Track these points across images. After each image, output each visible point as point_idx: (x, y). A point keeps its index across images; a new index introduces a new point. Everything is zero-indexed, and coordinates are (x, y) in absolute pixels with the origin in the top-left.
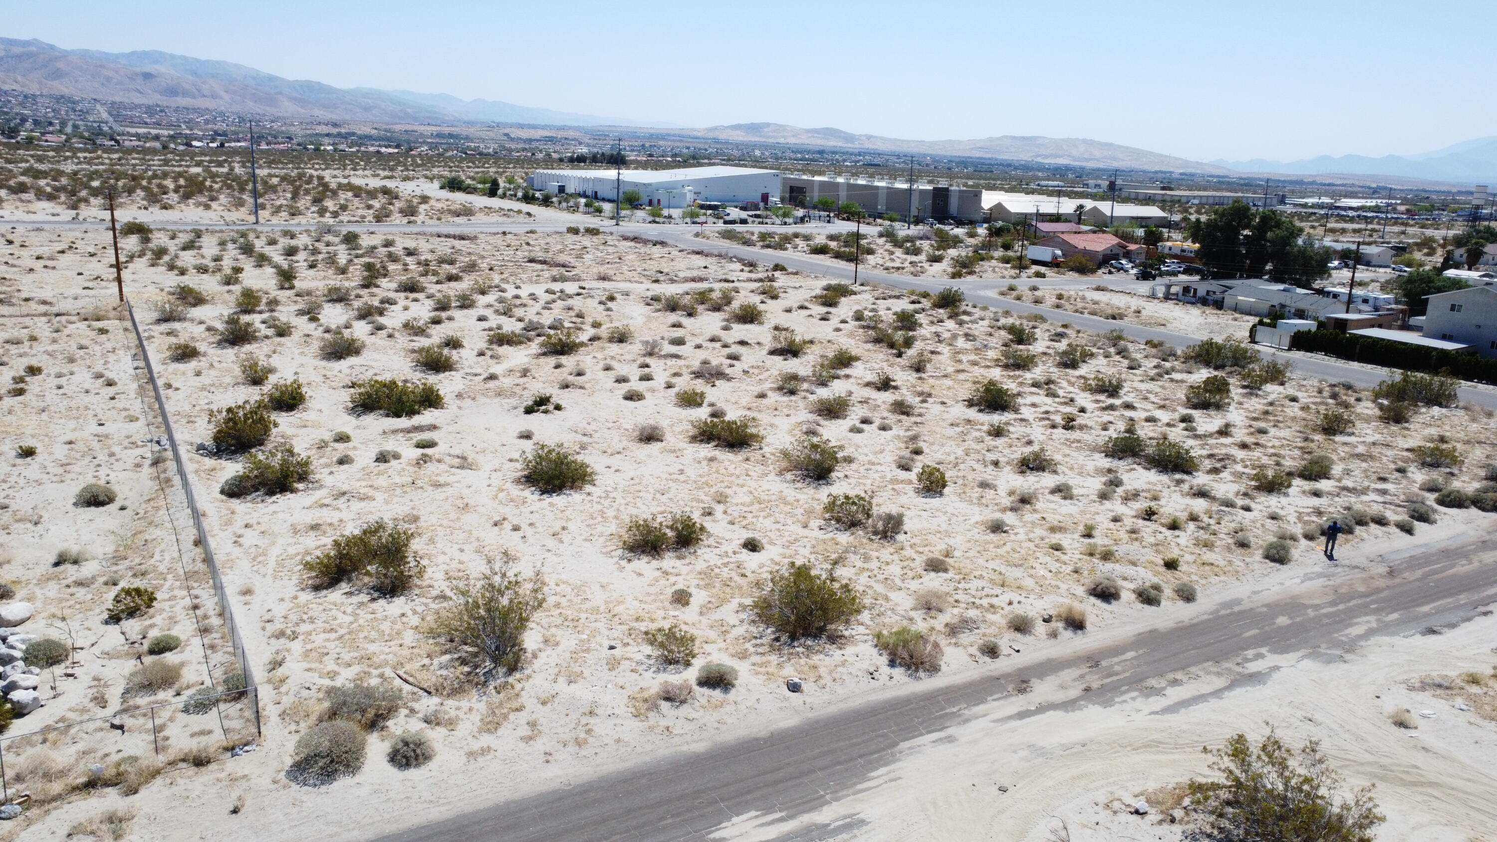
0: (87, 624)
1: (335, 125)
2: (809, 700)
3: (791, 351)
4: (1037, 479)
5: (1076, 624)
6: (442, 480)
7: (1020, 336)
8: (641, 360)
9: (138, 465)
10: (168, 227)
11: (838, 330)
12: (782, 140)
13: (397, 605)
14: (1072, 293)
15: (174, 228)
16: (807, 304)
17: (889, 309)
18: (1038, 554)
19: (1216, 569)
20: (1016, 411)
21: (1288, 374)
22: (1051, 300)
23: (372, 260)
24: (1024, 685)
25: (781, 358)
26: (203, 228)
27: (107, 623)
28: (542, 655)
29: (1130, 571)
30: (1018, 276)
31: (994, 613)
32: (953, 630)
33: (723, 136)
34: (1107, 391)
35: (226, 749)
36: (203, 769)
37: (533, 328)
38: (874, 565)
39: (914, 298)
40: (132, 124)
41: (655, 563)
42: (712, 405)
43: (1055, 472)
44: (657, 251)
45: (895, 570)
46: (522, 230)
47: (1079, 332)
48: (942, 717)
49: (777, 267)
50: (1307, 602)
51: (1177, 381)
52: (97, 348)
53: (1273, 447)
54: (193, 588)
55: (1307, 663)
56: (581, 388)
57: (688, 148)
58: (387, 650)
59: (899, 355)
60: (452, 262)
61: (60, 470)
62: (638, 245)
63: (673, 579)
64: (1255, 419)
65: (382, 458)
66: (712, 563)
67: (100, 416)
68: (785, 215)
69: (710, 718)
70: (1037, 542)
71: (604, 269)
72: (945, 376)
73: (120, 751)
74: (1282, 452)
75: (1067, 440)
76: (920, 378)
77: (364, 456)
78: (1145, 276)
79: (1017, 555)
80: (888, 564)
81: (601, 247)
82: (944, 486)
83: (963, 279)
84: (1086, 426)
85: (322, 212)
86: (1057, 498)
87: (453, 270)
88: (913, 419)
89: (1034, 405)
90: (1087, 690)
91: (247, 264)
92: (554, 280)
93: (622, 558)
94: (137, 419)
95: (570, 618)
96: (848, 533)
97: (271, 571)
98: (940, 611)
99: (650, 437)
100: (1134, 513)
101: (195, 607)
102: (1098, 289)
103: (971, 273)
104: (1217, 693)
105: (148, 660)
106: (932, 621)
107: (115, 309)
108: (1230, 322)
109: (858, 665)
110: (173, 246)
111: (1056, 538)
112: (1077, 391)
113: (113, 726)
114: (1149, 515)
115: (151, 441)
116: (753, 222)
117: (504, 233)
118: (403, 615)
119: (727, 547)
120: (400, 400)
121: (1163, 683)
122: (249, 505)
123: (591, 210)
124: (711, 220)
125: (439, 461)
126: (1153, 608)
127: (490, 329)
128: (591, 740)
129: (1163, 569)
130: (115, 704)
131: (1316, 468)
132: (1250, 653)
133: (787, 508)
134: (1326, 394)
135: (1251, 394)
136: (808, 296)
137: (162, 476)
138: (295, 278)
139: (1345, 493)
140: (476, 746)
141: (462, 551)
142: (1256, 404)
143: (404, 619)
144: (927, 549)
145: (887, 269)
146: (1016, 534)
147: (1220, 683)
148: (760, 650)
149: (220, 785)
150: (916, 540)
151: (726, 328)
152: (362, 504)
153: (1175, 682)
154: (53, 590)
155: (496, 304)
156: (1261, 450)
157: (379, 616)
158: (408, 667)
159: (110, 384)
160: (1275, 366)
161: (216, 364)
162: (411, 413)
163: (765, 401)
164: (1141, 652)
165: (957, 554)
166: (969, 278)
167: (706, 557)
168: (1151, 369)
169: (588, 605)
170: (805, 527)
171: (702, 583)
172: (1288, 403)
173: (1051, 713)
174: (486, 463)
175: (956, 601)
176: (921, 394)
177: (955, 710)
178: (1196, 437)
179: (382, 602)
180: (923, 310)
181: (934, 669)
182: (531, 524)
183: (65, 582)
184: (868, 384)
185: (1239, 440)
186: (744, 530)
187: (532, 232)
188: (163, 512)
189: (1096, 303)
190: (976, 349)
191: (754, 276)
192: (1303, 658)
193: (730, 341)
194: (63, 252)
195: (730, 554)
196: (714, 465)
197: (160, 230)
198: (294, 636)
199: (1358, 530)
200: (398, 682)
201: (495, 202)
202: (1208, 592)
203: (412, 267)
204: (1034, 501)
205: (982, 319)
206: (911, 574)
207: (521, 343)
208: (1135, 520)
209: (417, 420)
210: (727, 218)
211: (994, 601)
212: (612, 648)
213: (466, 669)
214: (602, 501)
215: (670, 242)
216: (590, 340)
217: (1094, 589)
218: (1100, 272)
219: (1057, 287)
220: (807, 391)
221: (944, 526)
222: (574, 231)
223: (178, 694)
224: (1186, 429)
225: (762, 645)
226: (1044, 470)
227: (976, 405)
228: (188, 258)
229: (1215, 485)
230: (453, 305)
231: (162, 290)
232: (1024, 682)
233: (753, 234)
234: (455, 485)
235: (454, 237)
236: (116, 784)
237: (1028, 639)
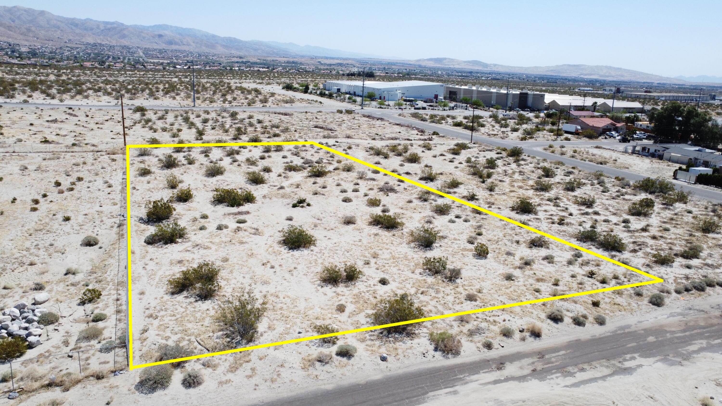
0: (70, 305)
1: (241, 58)
2: (389, 365)
3: (429, 178)
4: (537, 251)
5: (536, 334)
6: (244, 240)
7: (548, 173)
8: (356, 181)
9: (112, 227)
10: (155, 109)
11: (456, 167)
12: (452, 66)
13: (207, 304)
14: (582, 149)
15: (157, 109)
16: (444, 153)
17: (485, 157)
18: (527, 294)
19: (621, 308)
20: (536, 213)
21: (689, 198)
22: (570, 153)
23: (241, 126)
24: (501, 366)
25: (425, 182)
26: (170, 109)
27: (79, 305)
28: (265, 335)
29: (572, 306)
30: (556, 140)
31: (495, 325)
32: (471, 333)
33: (423, 64)
34: (587, 204)
35: (112, 372)
36: (100, 381)
37: (307, 162)
38: (440, 295)
39: (499, 151)
40: (153, 58)
41: (334, 289)
42: (384, 206)
43: (548, 248)
44: (379, 122)
45: (450, 298)
46: (315, 110)
47: (580, 171)
48: (454, 380)
49: (435, 133)
50: (668, 329)
51: (626, 200)
52: (109, 168)
53: (671, 239)
54: (119, 290)
55: (659, 364)
56: (323, 195)
57: (406, 70)
58: (195, 327)
59: (483, 182)
60: (277, 127)
61: (78, 228)
62: (370, 120)
63: (340, 297)
64: (664, 222)
65: (220, 228)
66: (361, 290)
67: (102, 202)
68: (445, 106)
69: (338, 372)
70: (528, 286)
71: (349, 132)
72: (504, 194)
73: (67, 369)
74: (675, 242)
75: (559, 230)
76: (491, 195)
77: (212, 226)
78: (624, 140)
79: (515, 294)
80: (448, 295)
81: (352, 120)
82: (487, 253)
83: (527, 141)
84: (570, 223)
85: (224, 102)
86: (545, 262)
87: (277, 131)
88: (482, 216)
89: (546, 211)
90: (534, 370)
91: (185, 128)
92: (324, 137)
93: (319, 285)
94: (117, 204)
95: (285, 315)
96: (433, 277)
97: (155, 283)
98: (467, 322)
99: (349, 222)
100: (584, 273)
101: (118, 300)
102: (597, 147)
103: (531, 138)
104: (603, 378)
105: (91, 324)
106: (462, 327)
107: (121, 149)
108: (666, 167)
109: (418, 349)
110: (154, 117)
111: (538, 285)
112: (571, 204)
113: (69, 356)
114: (591, 275)
115: (120, 215)
116: (429, 109)
117: (306, 112)
118: (208, 310)
119: (371, 282)
120: (234, 198)
121: (576, 370)
122: (156, 249)
123: (351, 101)
124: (408, 107)
125: (245, 230)
126: (581, 328)
127: (287, 163)
128: (278, 379)
129: (591, 306)
130: (72, 345)
131: (691, 252)
132: (628, 356)
133: (406, 262)
134: (709, 209)
135: (666, 208)
136: (446, 149)
137: (121, 232)
138: (204, 134)
139: (706, 267)
140: (224, 379)
141: (244, 277)
142: (668, 214)
143: (208, 312)
144: (470, 288)
145: (489, 135)
146: (518, 282)
147: (607, 371)
148: (372, 338)
149: (105, 389)
150: (465, 283)
151: (401, 165)
152: (205, 251)
153: (583, 370)
154: (61, 287)
155: (293, 149)
156: (664, 240)
157: (196, 309)
158: (202, 337)
159: (110, 186)
160: (682, 193)
161: (158, 178)
162: (239, 205)
163: (411, 204)
164: (568, 351)
165: (484, 291)
166: (530, 141)
167: (360, 287)
168: (614, 192)
169: (296, 309)
170: (413, 272)
171: (354, 301)
172: (686, 214)
173: (511, 382)
174: (267, 232)
175: (477, 317)
176: (489, 203)
177: (462, 376)
178: (629, 231)
179: (200, 302)
180: (502, 158)
181: (457, 353)
182: (280, 265)
183: (67, 283)
184: (464, 197)
185: (652, 234)
186: (382, 273)
187: (320, 112)
188: (117, 250)
189: (593, 155)
190: (523, 180)
191: (422, 137)
192: (657, 361)
193: (401, 172)
194: (107, 121)
195: (372, 286)
196: (377, 237)
197: (151, 110)
198: (157, 317)
199: (708, 289)
200: (196, 344)
201: (306, 96)
202: (613, 320)
203: (259, 129)
204: (532, 264)
205: (531, 163)
206: (458, 301)
207: (300, 170)
208: (583, 277)
209: (242, 209)
210: (416, 106)
211: (496, 319)
212: (300, 333)
213: (228, 340)
214: (318, 255)
215: (386, 118)
216: (334, 170)
217: (550, 315)
218: (600, 138)
219: (575, 146)
220: (433, 200)
221: (483, 275)
222: (340, 112)
223: (99, 342)
224: (624, 227)
225: (373, 335)
226: (542, 247)
227: (516, 210)
228: (159, 124)
229: (633, 259)
230: (273, 149)
231: (144, 140)
232: (502, 364)
233: (427, 115)
234: (250, 243)
235: (282, 114)
236: (61, 386)
237: (510, 341)
